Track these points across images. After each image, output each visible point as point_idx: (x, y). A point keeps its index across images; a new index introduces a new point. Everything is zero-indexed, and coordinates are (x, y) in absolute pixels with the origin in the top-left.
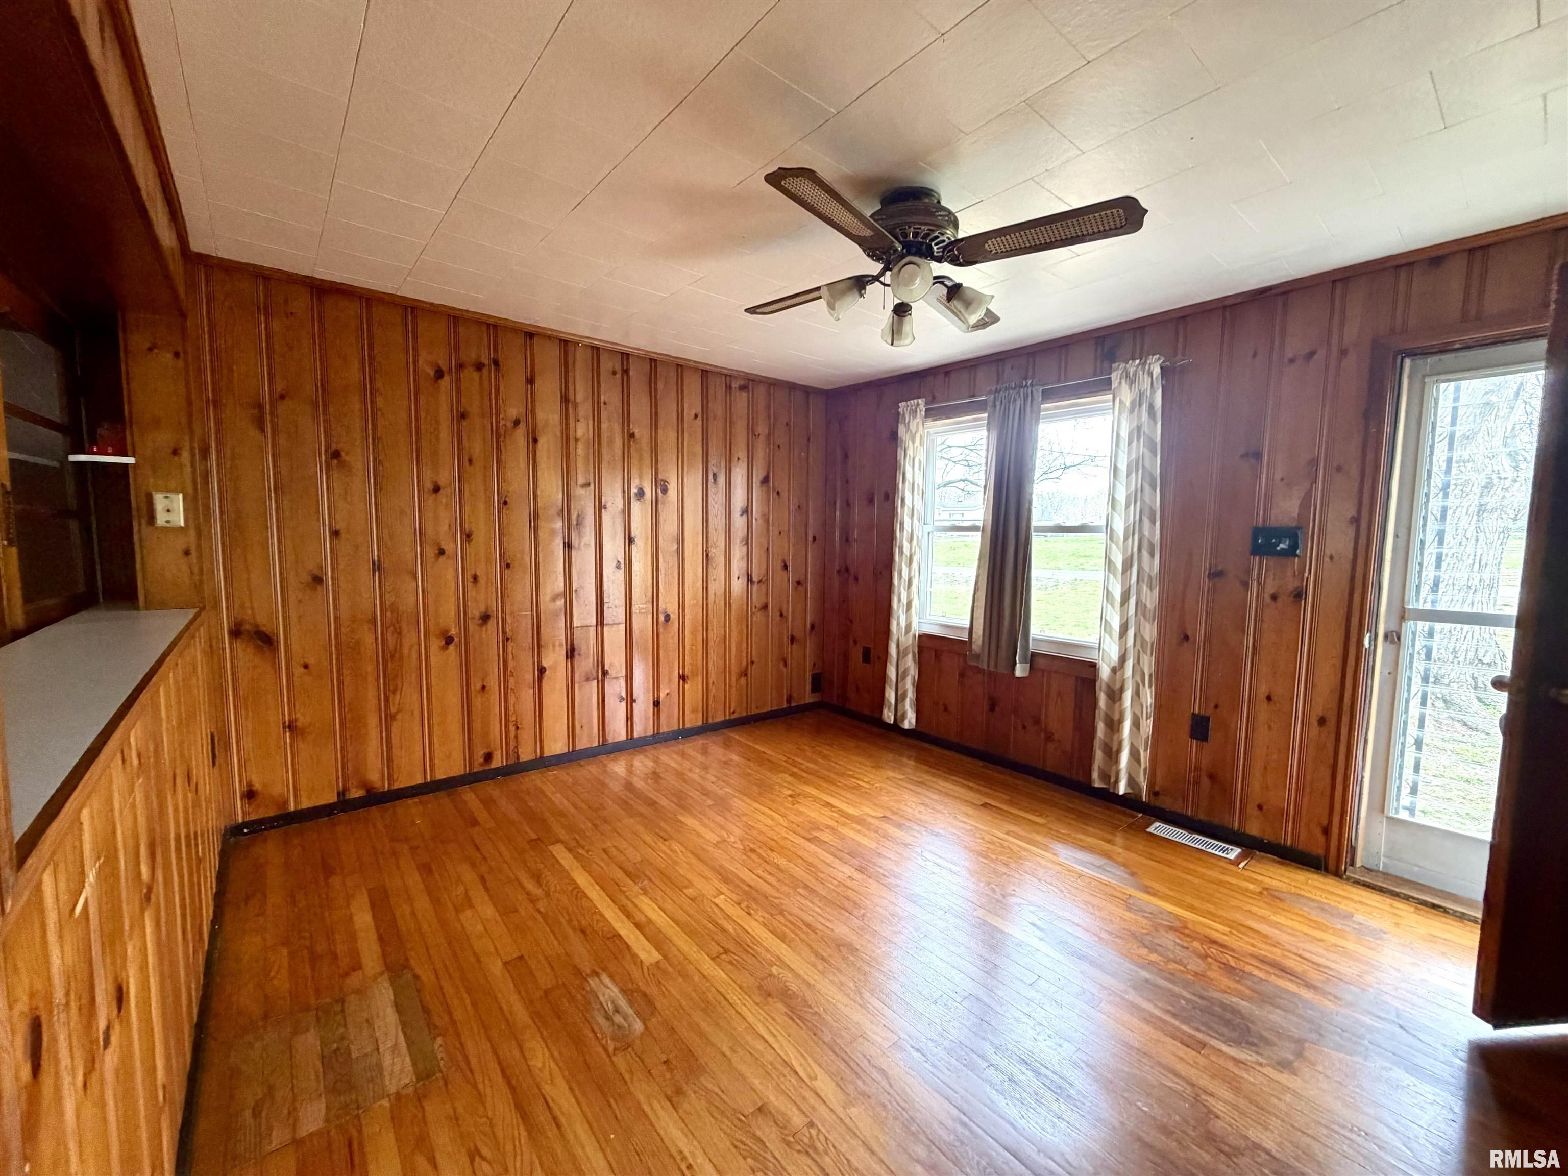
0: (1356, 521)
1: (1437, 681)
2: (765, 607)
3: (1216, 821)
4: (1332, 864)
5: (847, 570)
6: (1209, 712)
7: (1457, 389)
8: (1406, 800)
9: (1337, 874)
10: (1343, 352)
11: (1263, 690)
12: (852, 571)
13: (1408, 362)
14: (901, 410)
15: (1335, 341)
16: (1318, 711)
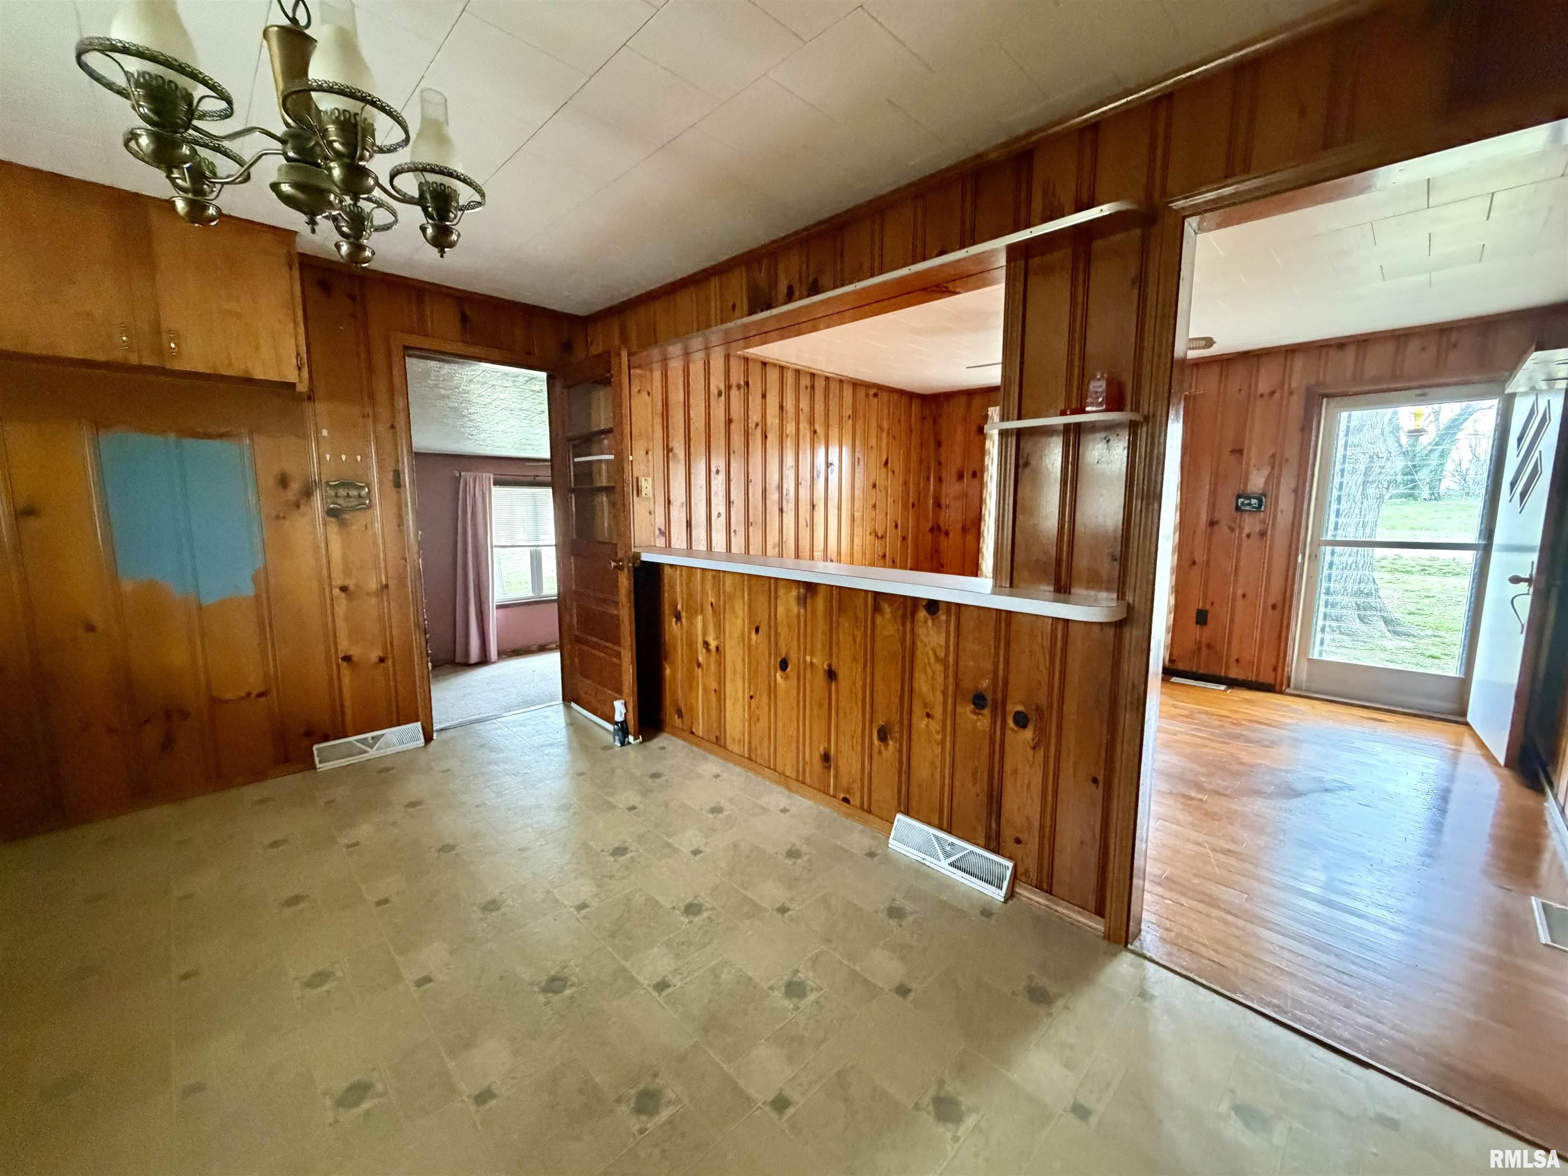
0: (1296, 491)
1: (1333, 606)
2: (884, 556)
3: (1211, 672)
4: (1277, 688)
5: (939, 528)
6: (1208, 607)
7: (1350, 416)
8: (1317, 647)
9: (1281, 692)
10: (1291, 393)
11: (1240, 592)
12: (943, 528)
13: (1325, 400)
14: (990, 413)
15: (1286, 386)
16: (1271, 601)
